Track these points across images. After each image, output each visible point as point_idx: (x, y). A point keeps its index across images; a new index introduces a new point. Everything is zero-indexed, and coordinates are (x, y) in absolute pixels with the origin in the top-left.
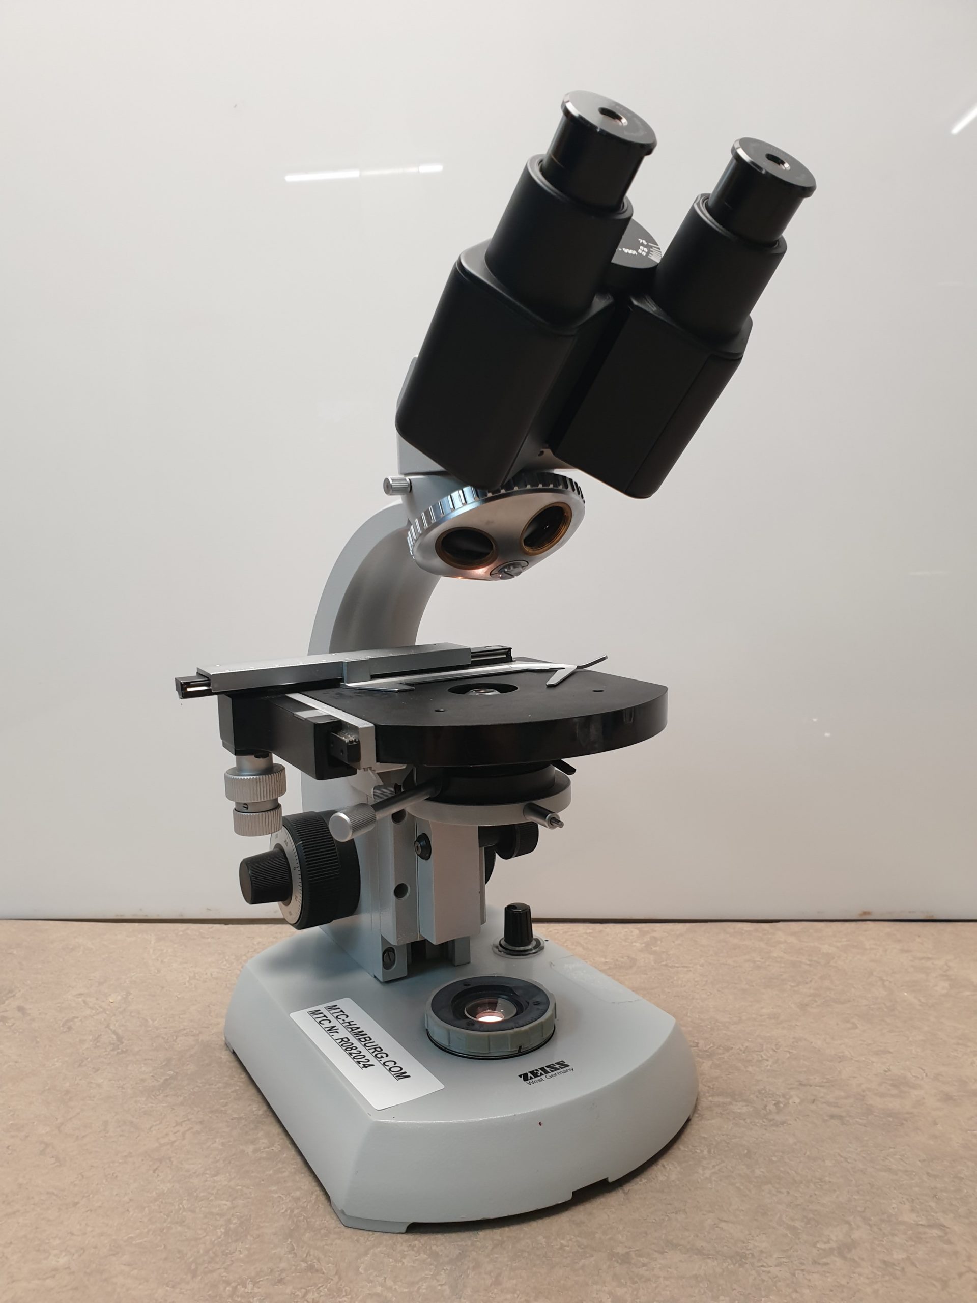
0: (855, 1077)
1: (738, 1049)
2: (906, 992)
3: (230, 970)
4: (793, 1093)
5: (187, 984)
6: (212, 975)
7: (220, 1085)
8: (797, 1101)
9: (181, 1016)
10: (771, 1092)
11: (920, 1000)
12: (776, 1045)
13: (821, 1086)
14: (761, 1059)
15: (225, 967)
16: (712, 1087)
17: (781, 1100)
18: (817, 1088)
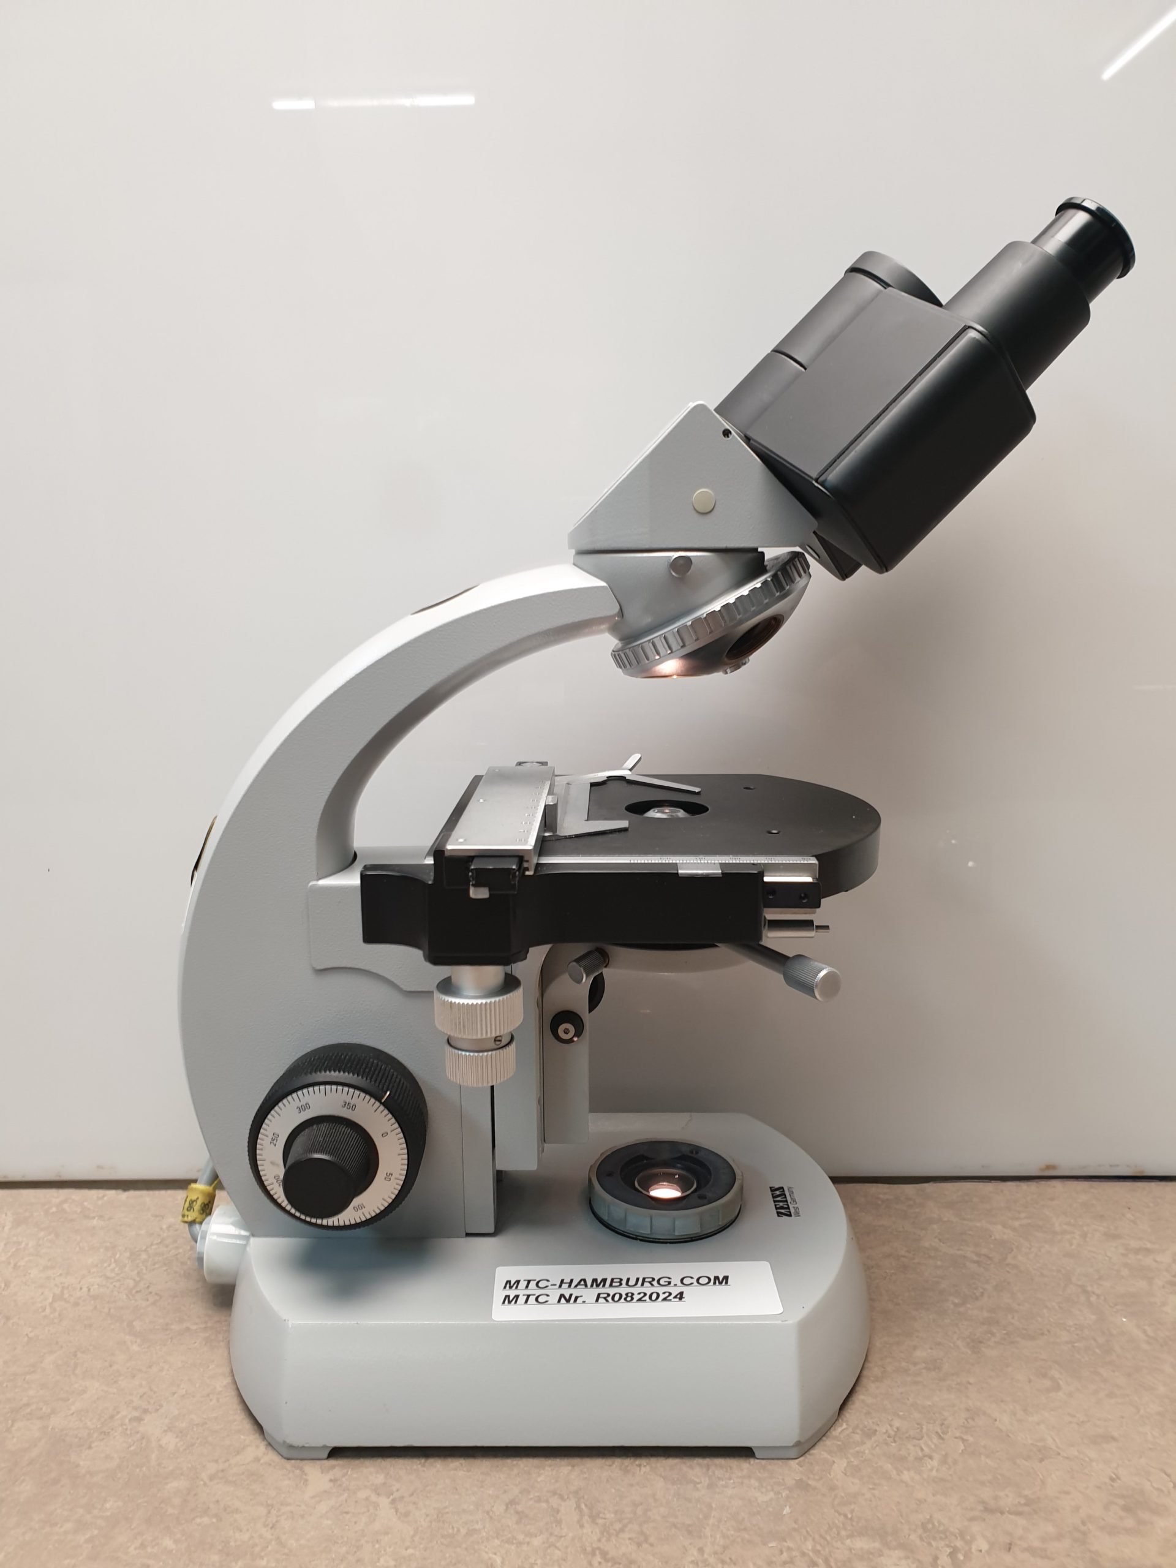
0: (1067, 1493)
1: (885, 1433)
2: (1125, 1318)
3: (119, 1280)
4: (975, 1528)
5: (48, 1310)
6: (89, 1290)
7: (69, 1526)
8: (985, 1546)
9: (28, 1377)
10: (941, 1528)
11: (1145, 1332)
12: (942, 1424)
13: (1019, 1514)
14: (920, 1454)
15: (113, 1275)
16: (849, 1516)
17: (959, 1543)
18: (1012, 1517)
